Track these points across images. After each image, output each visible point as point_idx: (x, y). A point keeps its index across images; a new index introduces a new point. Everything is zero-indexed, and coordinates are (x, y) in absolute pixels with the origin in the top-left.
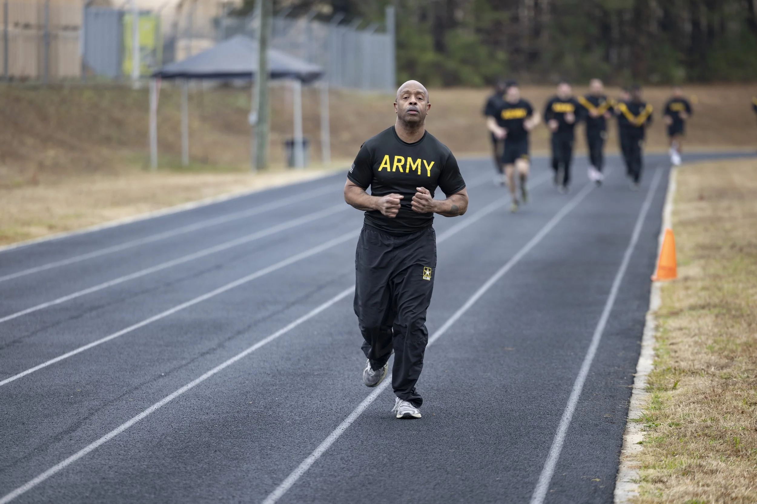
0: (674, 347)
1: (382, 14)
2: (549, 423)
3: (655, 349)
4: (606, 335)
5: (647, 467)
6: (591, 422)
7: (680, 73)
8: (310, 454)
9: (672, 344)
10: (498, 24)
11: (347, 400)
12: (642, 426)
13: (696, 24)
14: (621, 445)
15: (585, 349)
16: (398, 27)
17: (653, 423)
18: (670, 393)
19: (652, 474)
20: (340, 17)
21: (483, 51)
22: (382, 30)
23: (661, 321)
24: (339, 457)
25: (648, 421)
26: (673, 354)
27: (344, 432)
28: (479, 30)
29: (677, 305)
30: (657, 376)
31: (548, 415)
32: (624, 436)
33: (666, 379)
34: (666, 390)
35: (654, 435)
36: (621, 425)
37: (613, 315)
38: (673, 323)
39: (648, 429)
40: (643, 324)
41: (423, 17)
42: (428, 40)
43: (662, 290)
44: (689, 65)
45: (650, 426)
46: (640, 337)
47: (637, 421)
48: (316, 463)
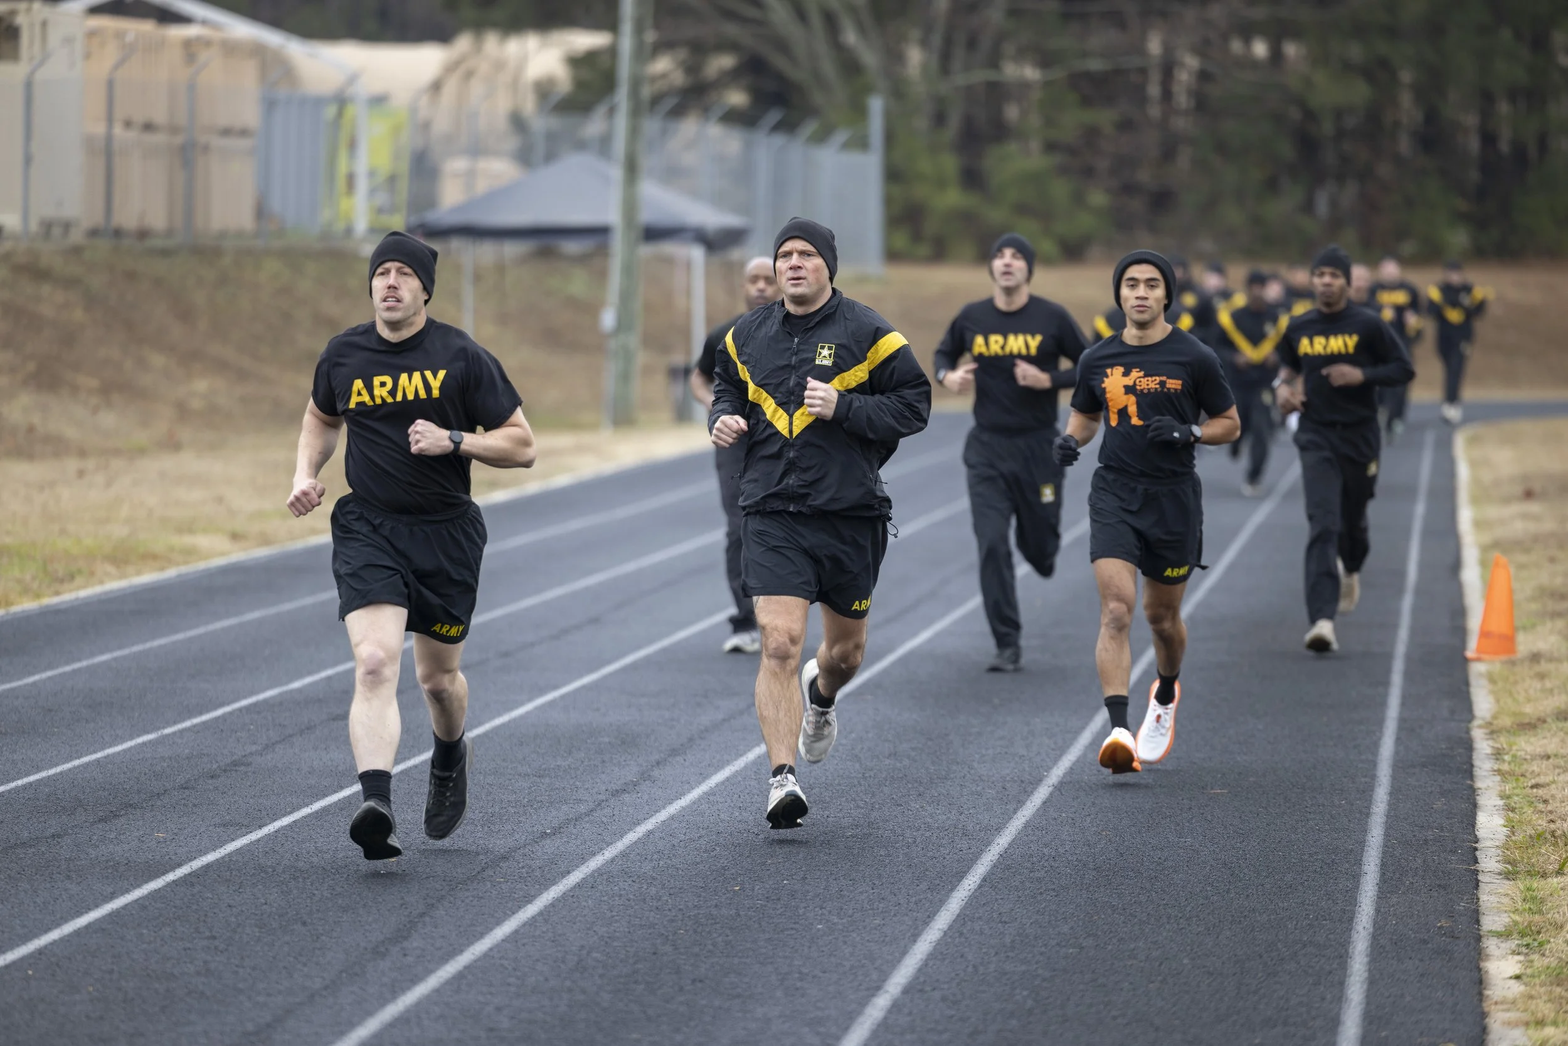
0: (1540, 792)
1: (859, 111)
2: (1331, 936)
3: (1503, 796)
4: (1400, 766)
5: (1540, 1023)
6: (1413, 936)
7: (1458, 238)
8: (878, 988)
9: (1536, 786)
10: (1092, 134)
11: (924, 886)
12: (1513, 944)
13: (1488, 139)
14: (1480, 982)
15: (1366, 793)
16: (890, 138)
17: (1535, 940)
18: (1555, 881)
19: (1553, 1037)
20: (774, 116)
21: (1060, 189)
22: (860, 143)
23: (1503, 741)
24: (937, 995)
25: (1522, 935)
26: (1541, 806)
27: (935, 948)
28: (1051, 147)
29: (1530, 710)
30: (1523, 847)
31: (1325, 920)
32: (1482, 965)
33: (1539, 854)
34: (1544, 875)
35: (1538, 962)
36: (1472, 941)
37: (1406, 728)
38: (1527, 745)
39: (1524, 950)
40: (1468, 746)
41: (940, 119)
42: (950, 164)
43: (1492, 679)
44: (1478, 223)
45: (1527, 945)
46: (1468, 771)
47: (1499, 935)
48: (896, 1007)
